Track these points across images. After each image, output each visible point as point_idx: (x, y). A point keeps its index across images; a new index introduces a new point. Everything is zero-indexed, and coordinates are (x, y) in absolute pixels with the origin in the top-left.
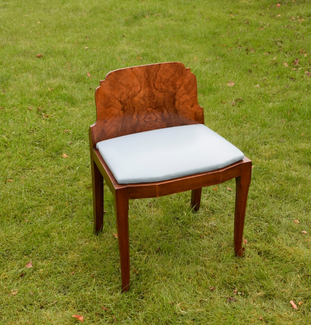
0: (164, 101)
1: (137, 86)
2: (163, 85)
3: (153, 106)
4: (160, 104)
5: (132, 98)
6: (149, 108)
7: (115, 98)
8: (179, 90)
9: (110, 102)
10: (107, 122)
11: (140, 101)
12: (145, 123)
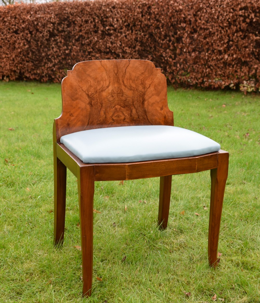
0: (133, 100)
1: (105, 81)
2: (133, 82)
3: (122, 103)
4: (128, 102)
5: (100, 92)
6: (117, 106)
7: (83, 90)
8: (149, 90)
9: (77, 94)
10: (73, 116)
11: (108, 97)
12: (113, 121)
